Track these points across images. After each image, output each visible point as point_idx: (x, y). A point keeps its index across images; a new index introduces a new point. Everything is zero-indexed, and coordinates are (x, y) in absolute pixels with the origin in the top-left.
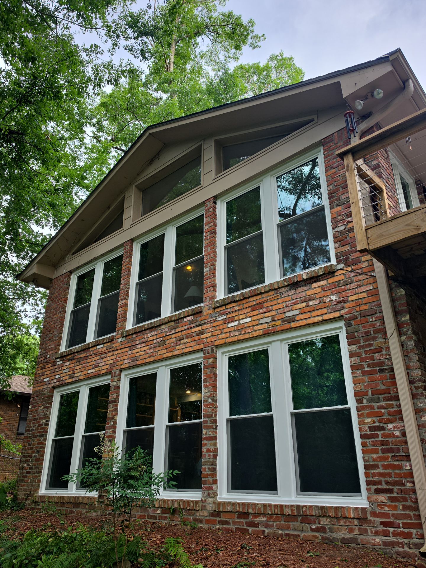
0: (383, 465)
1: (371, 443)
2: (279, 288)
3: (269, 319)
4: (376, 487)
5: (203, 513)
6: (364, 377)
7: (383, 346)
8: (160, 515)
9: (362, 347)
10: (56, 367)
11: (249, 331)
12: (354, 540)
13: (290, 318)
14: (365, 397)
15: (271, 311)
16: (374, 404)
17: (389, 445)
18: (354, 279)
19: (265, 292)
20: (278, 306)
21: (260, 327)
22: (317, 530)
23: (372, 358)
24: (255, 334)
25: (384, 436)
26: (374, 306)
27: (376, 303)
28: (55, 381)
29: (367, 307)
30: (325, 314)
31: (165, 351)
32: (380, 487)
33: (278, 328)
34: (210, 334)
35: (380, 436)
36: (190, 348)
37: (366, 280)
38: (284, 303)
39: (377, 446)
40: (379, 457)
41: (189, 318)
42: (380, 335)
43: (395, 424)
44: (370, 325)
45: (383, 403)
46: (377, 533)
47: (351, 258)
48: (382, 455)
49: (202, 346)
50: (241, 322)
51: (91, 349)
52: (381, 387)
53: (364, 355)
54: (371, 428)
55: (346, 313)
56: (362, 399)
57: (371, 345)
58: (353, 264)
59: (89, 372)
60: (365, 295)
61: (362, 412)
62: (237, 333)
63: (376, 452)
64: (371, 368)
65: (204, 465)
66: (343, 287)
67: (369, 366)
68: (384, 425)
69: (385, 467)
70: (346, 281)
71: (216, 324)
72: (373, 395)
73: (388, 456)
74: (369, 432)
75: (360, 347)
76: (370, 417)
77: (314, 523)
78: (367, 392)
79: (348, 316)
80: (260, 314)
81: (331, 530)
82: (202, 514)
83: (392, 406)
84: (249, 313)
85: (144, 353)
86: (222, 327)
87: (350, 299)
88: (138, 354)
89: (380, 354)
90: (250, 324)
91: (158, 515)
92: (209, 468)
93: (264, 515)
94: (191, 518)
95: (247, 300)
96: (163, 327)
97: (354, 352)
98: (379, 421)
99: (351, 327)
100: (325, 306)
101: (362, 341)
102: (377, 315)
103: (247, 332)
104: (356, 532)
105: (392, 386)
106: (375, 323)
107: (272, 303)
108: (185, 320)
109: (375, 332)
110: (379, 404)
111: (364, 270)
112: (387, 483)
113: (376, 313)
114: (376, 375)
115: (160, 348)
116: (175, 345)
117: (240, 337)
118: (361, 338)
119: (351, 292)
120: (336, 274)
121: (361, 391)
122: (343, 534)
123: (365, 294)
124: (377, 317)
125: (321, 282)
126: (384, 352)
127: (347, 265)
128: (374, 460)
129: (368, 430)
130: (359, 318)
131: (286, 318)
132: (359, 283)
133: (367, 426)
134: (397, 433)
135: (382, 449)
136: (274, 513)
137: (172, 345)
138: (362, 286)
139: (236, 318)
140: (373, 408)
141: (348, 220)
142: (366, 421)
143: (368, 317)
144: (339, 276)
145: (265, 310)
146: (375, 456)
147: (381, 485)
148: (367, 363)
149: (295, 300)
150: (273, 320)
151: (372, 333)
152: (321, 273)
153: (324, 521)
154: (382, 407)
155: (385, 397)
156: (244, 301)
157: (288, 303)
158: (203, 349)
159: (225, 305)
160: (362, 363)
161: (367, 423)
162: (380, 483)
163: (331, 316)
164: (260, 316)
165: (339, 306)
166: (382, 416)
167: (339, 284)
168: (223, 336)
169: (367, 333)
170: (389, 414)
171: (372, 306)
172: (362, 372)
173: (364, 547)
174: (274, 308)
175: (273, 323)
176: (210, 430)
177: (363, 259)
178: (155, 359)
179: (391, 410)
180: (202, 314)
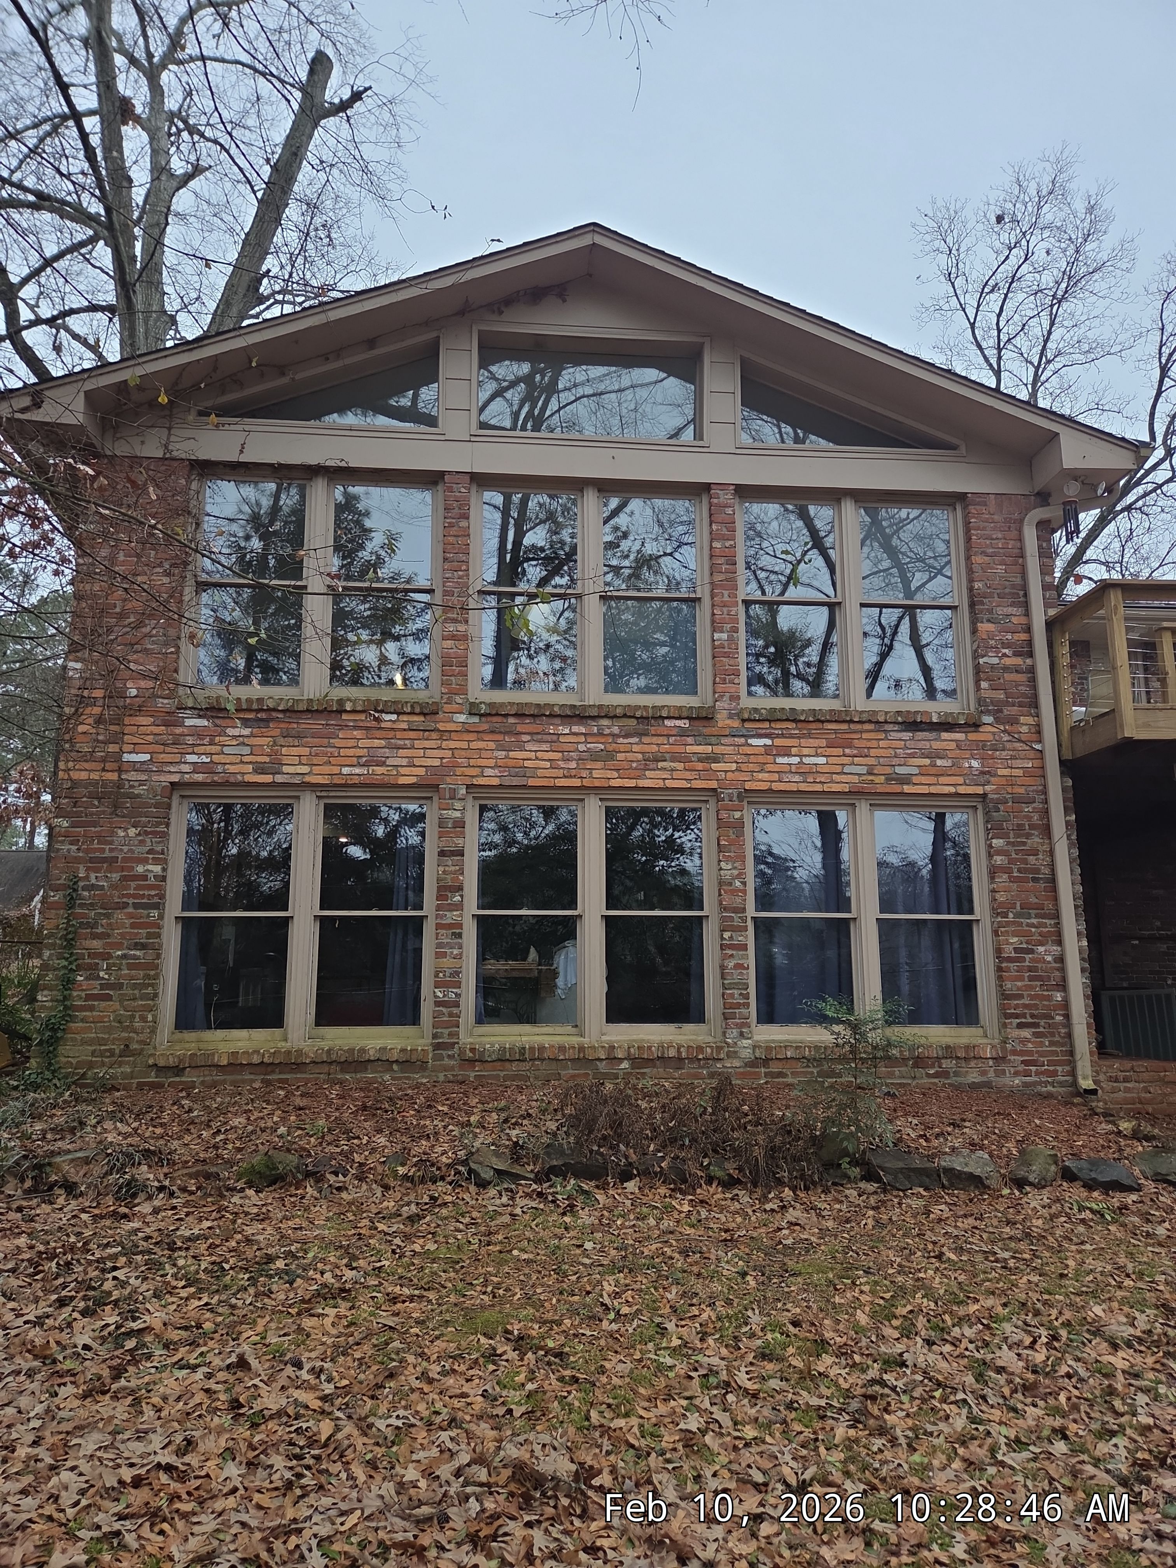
0: (1029, 996)
1: (1015, 968)
3: (862, 770)
4: (1018, 1020)
5: (731, 1063)
6: (1011, 884)
7: (1040, 848)
9: (1013, 844)
10: (178, 730)
11: (822, 780)
12: (988, 1084)
13: (902, 776)
14: (1011, 910)
15: (866, 756)
16: (1022, 920)
17: (1038, 972)
18: (1008, 745)
22: (936, 1075)
23: (1025, 862)
25: (1031, 960)
26: (1039, 791)
27: (1035, 788)
28: (187, 768)
29: (1022, 790)
30: (961, 784)
32: (1023, 1020)
33: (880, 789)
34: (733, 766)
35: (1027, 960)
36: (684, 781)
37: (1026, 753)
38: (890, 749)
40: (1025, 986)
41: (678, 723)
42: (1040, 833)
43: (1048, 947)
44: (1026, 817)
45: (1034, 921)
46: (1016, 1074)
47: (1006, 712)
48: (1028, 983)
49: (714, 784)
51: (344, 716)
52: (1033, 900)
53: (1013, 855)
55: (992, 790)
56: (1005, 913)
57: (1024, 844)
58: (1009, 722)
59: (346, 770)
60: (1019, 772)
61: (1006, 929)
62: (797, 778)
63: (1021, 979)
64: (1022, 873)
66: (990, 752)
67: (1019, 871)
68: (1033, 947)
69: (1032, 997)
70: (995, 744)
71: (747, 750)
73: (1036, 985)
74: (1013, 954)
75: (1008, 843)
76: (1016, 936)
77: (933, 1066)
78: (1015, 903)
79: (995, 795)
80: (845, 756)
81: (956, 1074)
82: (729, 1065)
83: (1045, 925)
84: (823, 749)
85: (548, 764)
86: (761, 759)
87: (1000, 772)
88: (528, 764)
89: (1035, 857)
91: (620, 1072)
94: (704, 1072)
97: (1001, 848)
98: (1027, 942)
99: (998, 813)
100: (962, 774)
101: (1011, 835)
102: (1034, 805)
103: (817, 780)
104: (991, 1074)
105: (1047, 901)
106: (1032, 814)
107: (869, 743)
109: (1033, 827)
110: (1029, 921)
111: (1023, 737)
112: (1032, 1016)
113: (1034, 802)
114: (1028, 884)
115: (599, 765)
116: (641, 767)
118: (1011, 832)
119: (1002, 763)
120: (981, 729)
121: (1007, 901)
122: (974, 1077)
123: (1022, 771)
124: (1033, 808)
125: (957, 735)
127: (998, 720)
128: (1019, 989)
129: (1012, 952)
130: (1011, 804)
131: (894, 776)
132: (1014, 753)
133: (1011, 947)
134: (1049, 958)
135: (1028, 976)
137: (634, 765)
138: (1017, 759)
139: (794, 751)
140: (1021, 924)
141: (1003, 651)
142: (1011, 941)
143: (1024, 805)
144: (985, 734)
145: (855, 752)
146: (1019, 984)
147: (1025, 1018)
148: (1016, 866)
149: (911, 751)
151: (1027, 827)
153: (945, 1064)
154: (1033, 925)
155: (1039, 913)
157: (898, 751)
158: (715, 789)
159: (769, 721)
160: (1011, 865)
161: (1012, 943)
162: (1024, 1015)
163: (970, 790)
164: (845, 760)
165: (982, 780)
166: (1032, 936)
167: (984, 745)
168: (764, 776)
169: (1020, 827)
170: (1043, 934)
171: (1032, 791)
172: (1010, 877)
173: (1000, 1091)
175: (870, 778)
177: (1023, 720)
178: (585, 784)
179: (1043, 929)
180: (712, 723)
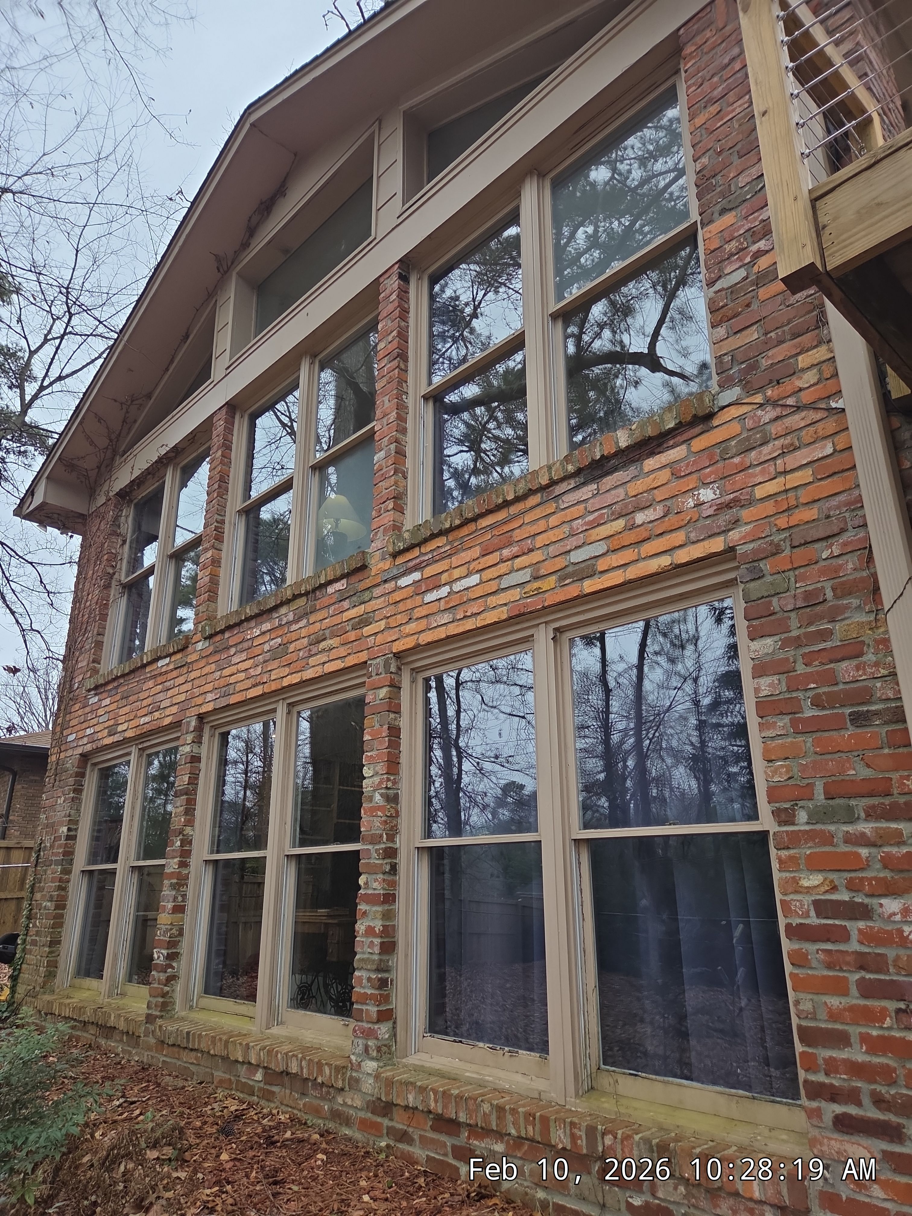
0: (865, 1039)
1: (821, 956)
2: (553, 483)
3: (524, 576)
4: (839, 1109)
5: (352, 1099)
6: (800, 739)
7: (868, 636)
8: (262, 1085)
9: (797, 643)
10: (88, 709)
11: (475, 610)
13: (583, 565)
14: (801, 803)
15: (531, 550)
16: (832, 828)
17: (887, 972)
18: (775, 429)
19: (518, 499)
20: (552, 536)
21: (502, 598)
22: (646, 1214)
23: (829, 678)
24: (491, 617)
25: (866, 937)
26: (838, 507)
27: (842, 498)
28: (85, 740)
29: (811, 513)
30: (681, 546)
31: (287, 670)
32: (852, 1110)
33: (550, 599)
34: (382, 624)
35: (854, 935)
36: (339, 661)
37: (811, 429)
38: (565, 525)
39: (841, 970)
40: (852, 1009)
41: (338, 586)
42: (855, 602)
43: (909, 901)
44: (822, 572)
45: (866, 827)
47: (764, 363)
48: (862, 1002)
49: (363, 656)
50: (457, 587)
51: (148, 669)
52: (859, 772)
53: (801, 669)
54: (821, 907)
55: (744, 537)
56: (794, 810)
58: (771, 381)
59: (143, 720)
60: (806, 475)
61: (792, 852)
62: (446, 618)
63: (840, 988)
64: (824, 708)
65: (360, 969)
66: (736, 460)
67: (817, 703)
68: (867, 901)
69: (873, 1045)
70: (748, 439)
71: (397, 596)
72: (829, 797)
73: (884, 1010)
74: (813, 920)
75: (785, 643)
76: (820, 871)
77: (639, 1189)
78: (811, 786)
79: (751, 546)
80: (502, 561)
82: (350, 1103)
83: (898, 839)
84: (477, 562)
85: (242, 675)
86: (409, 604)
87: (759, 492)
88: (232, 680)
89: (854, 662)
90: (479, 592)
91: (257, 1085)
92: (369, 979)
93: (500, 1135)
94: (326, 1107)
95: (472, 527)
96: (283, 610)
97: (768, 659)
98: (851, 887)
99: (759, 582)
100: (683, 523)
101: (794, 623)
102: (845, 537)
103: (468, 614)
105: (896, 770)
106: (840, 561)
107: (535, 527)
108: (330, 590)
109: (838, 591)
110: (850, 828)
111: (806, 397)
112: (879, 1101)
113: (843, 531)
114: (842, 732)
115: (275, 664)
116: (306, 655)
117: (454, 629)
118: (793, 615)
119: (763, 472)
120: (716, 422)
121: (791, 782)
123: (809, 471)
124: (845, 544)
125: (671, 452)
126: (870, 657)
127: (749, 389)
128: (834, 1016)
129: (813, 913)
130: (787, 552)
131: (570, 569)
132: (788, 440)
133: (807, 900)
135: (861, 983)
136: (523, 1135)
137: (301, 654)
138: (796, 449)
139: (444, 578)
140: (828, 839)
141: (754, 248)
142: (805, 883)
143: (817, 546)
144: (725, 426)
145: (515, 549)
146: (834, 1002)
147: (859, 1104)
148: (810, 694)
149: (596, 514)
150: (536, 578)
151: (829, 594)
152: (671, 425)
154: (862, 840)
155: (873, 807)
156: (465, 531)
157: (575, 524)
158: (366, 662)
159: (419, 545)
160: (794, 695)
161: (809, 890)
162: (853, 1096)
163: (699, 551)
164: (503, 568)
165: (722, 520)
166: (862, 869)
167: (725, 451)
168: (412, 627)
169: (812, 598)
170: (887, 863)
171: (829, 509)
172: (794, 723)
174: (540, 541)
175: (536, 585)
176: (374, 876)
177: (803, 361)
178: (266, 691)
179: (894, 850)
180: (366, 573)
